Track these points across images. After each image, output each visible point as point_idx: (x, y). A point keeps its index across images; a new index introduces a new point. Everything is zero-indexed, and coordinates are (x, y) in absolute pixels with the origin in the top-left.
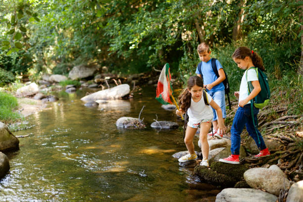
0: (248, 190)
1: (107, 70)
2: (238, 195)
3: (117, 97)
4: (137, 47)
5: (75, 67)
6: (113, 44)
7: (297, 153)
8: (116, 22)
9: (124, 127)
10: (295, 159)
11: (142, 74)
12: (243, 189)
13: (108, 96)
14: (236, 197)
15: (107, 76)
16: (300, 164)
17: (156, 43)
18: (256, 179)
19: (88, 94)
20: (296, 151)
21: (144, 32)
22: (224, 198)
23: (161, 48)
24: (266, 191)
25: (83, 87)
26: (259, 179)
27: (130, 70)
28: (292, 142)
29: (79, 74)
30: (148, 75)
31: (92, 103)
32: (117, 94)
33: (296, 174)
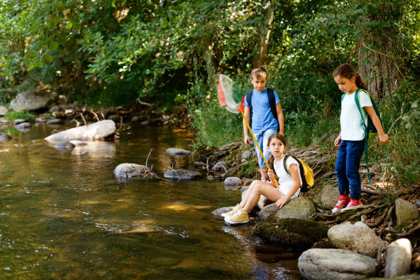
0: (339, 252)
1: (66, 100)
2: (328, 256)
3: (97, 137)
4: (130, 70)
5: (19, 95)
6: (93, 64)
7: (384, 208)
8: (97, 34)
9: (127, 176)
10: (382, 215)
11: (120, 107)
12: (331, 249)
13: (84, 135)
14: (326, 258)
15: (68, 109)
16: (389, 221)
17: (155, 66)
18: (346, 237)
19: (56, 132)
20: (382, 205)
21: (141, 49)
22: (311, 260)
23: (163, 72)
24: (358, 252)
25: (38, 122)
26: (350, 238)
27: (101, 101)
28: (375, 194)
29: (26, 104)
30: (128, 109)
31: (65, 145)
32: (98, 133)
33: (387, 232)
